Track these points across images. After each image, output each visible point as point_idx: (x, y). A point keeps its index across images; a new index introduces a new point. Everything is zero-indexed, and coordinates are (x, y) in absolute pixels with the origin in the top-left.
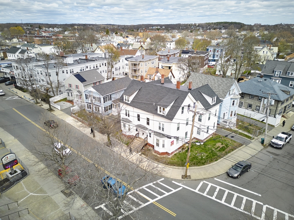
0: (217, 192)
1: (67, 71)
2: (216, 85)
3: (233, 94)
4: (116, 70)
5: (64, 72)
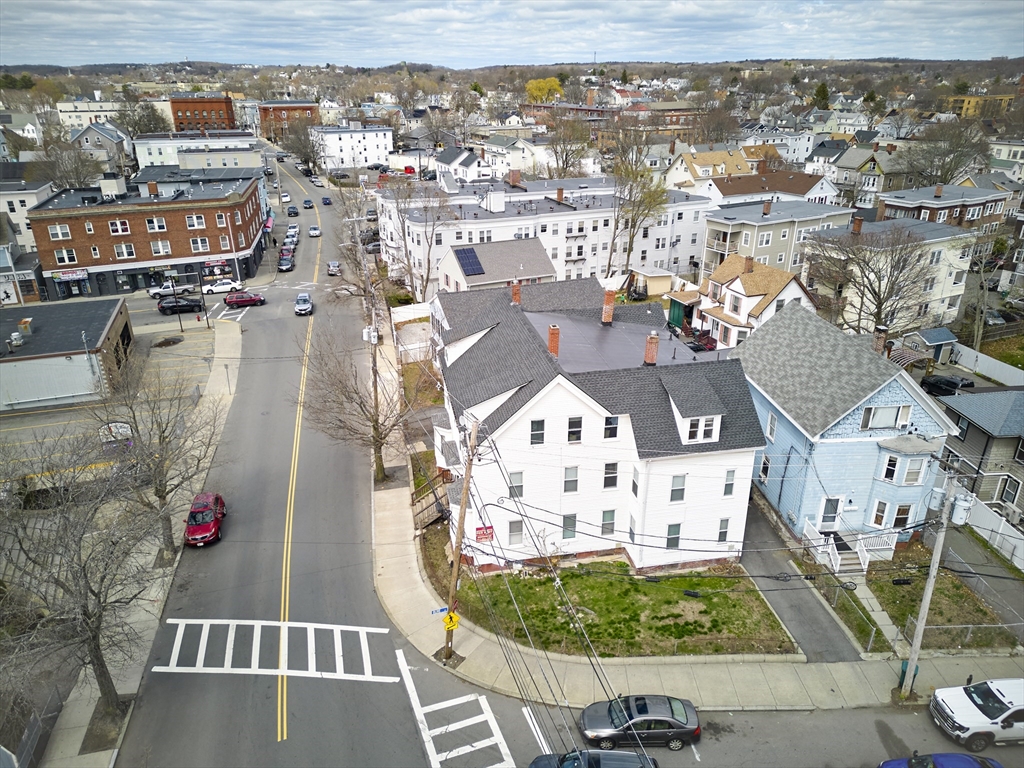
0: (473, 749)
1: (470, 233)
2: (826, 374)
3: (894, 428)
4: (658, 247)
5: (461, 238)
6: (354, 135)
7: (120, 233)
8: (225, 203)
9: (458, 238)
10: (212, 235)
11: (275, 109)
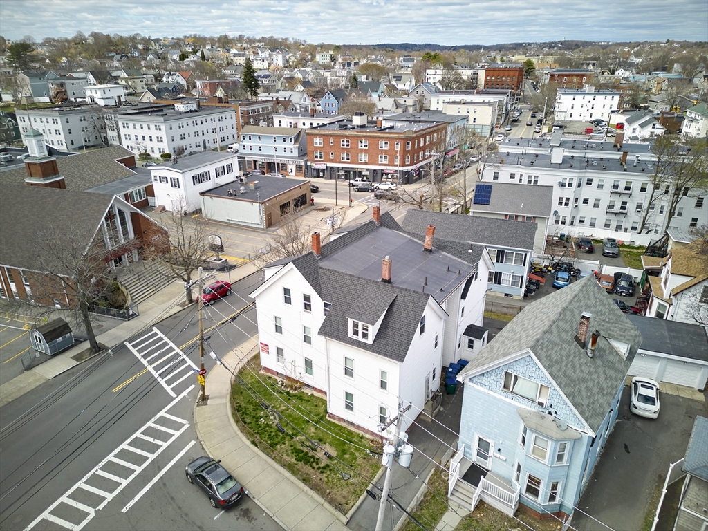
0: (153, 441)
5: (514, 178)
6: (586, 97)
7: (345, 146)
8: (402, 136)
9: (511, 178)
10: (390, 155)
11: (559, 75)
